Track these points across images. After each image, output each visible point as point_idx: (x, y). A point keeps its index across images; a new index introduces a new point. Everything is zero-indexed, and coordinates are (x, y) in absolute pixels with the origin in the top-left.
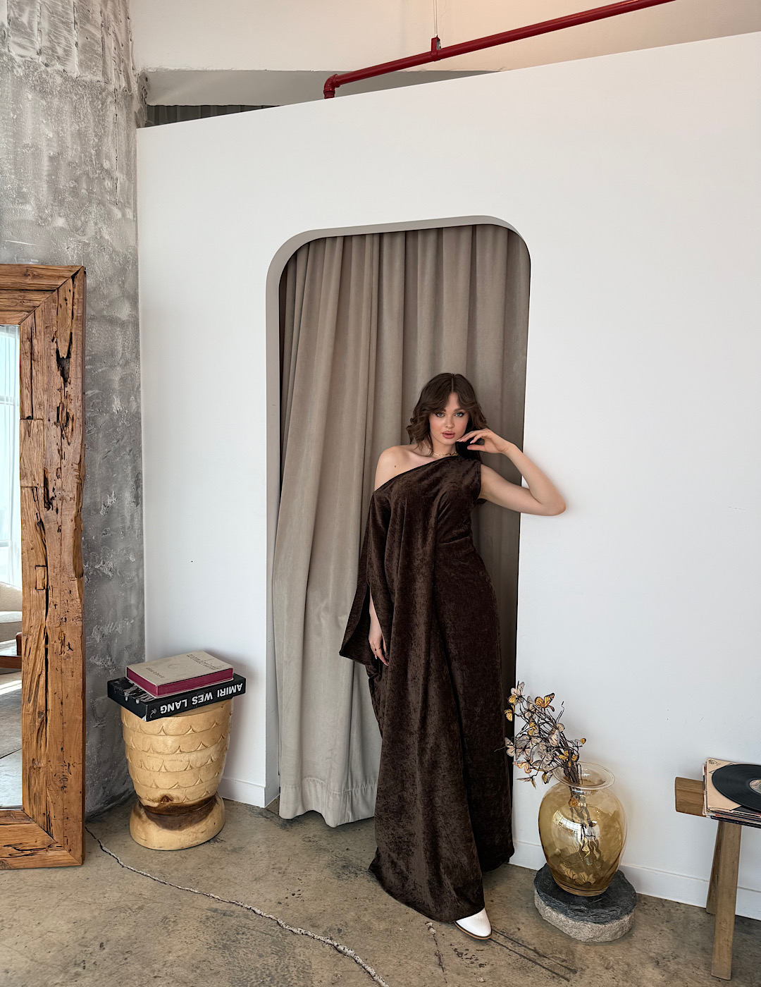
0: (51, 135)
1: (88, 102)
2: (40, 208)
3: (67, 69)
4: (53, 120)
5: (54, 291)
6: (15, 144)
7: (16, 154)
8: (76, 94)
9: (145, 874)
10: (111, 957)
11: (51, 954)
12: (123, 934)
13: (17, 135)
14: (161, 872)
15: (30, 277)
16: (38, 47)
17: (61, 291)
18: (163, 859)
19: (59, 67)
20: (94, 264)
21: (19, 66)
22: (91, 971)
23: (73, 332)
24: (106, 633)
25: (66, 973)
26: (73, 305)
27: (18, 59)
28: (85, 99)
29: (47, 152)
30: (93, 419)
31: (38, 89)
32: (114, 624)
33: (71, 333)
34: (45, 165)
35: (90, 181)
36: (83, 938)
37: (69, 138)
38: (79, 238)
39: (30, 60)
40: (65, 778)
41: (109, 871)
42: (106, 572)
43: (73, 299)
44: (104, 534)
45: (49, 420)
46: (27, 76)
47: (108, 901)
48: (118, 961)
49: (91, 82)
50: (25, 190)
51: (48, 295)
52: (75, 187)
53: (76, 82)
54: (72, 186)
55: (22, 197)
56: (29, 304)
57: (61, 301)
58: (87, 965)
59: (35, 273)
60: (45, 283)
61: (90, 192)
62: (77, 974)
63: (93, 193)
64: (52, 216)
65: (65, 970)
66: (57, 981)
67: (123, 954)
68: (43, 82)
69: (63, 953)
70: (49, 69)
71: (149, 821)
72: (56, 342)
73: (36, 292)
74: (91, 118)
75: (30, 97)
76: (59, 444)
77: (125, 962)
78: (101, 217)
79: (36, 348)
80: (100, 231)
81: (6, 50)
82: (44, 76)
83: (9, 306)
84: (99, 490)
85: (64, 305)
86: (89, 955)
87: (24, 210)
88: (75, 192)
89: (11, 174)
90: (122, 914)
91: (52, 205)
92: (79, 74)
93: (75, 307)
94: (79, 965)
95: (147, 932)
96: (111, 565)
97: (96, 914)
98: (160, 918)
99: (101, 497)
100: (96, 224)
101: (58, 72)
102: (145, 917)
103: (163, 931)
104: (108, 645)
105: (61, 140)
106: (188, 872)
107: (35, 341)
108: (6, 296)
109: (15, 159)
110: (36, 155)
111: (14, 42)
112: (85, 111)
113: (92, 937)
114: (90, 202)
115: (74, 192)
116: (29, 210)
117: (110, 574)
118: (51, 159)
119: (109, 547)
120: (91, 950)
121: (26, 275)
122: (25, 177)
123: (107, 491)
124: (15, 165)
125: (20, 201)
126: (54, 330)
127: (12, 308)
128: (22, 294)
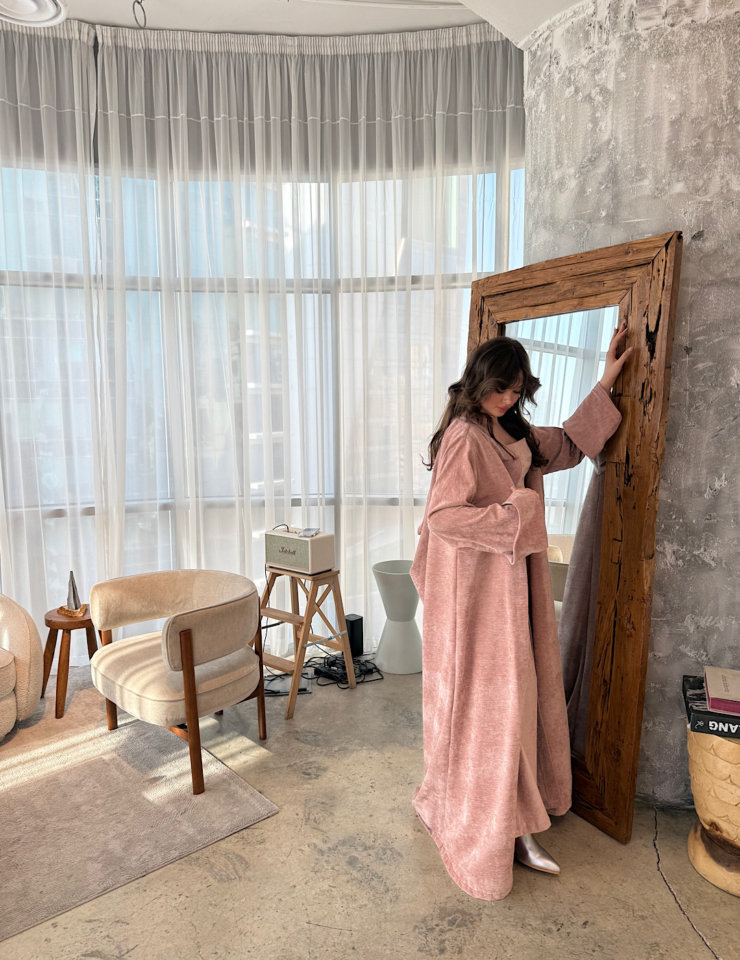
0: (674, 99)
1: (722, 43)
2: (657, 180)
3: (696, 17)
4: (677, 81)
5: (649, 263)
6: (637, 123)
7: (637, 132)
8: (705, 41)
9: (672, 890)
10: (584, 938)
11: (546, 899)
12: (610, 928)
13: (638, 113)
14: (689, 900)
15: (630, 255)
16: (664, 11)
17: (655, 262)
18: (701, 889)
19: (687, 20)
20: (716, 223)
21: (645, 41)
22: (561, 937)
23: (662, 304)
24: (703, 626)
25: (543, 922)
26: (664, 275)
27: (644, 34)
28: (717, 40)
29: (667, 117)
30: (704, 395)
31: (662, 55)
32: (713, 620)
33: (660, 305)
34: (666, 131)
35: (718, 130)
36: (577, 905)
37: (694, 94)
38: (699, 198)
39: (656, 28)
40: (619, 753)
41: (644, 865)
42: (708, 560)
43: (665, 268)
44: (707, 519)
45: (635, 397)
46: (652, 46)
47: (621, 890)
48: (587, 947)
49: (727, 18)
50: (643, 165)
51: (643, 269)
52: (698, 144)
53: (707, 27)
54: (694, 144)
55: (640, 173)
56: (628, 281)
57: (655, 273)
58: (562, 930)
59: (635, 249)
60: (642, 257)
61: (716, 144)
62: (550, 931)
63: (720, 144)
64: (669, 184)
65: (544, 920)
66: (532, 923)
67: (595, 944)
68: (668, 44)
69: (554, 905)
70: (675, 28)
71: (701, 841)
72: (647, 317)
73: (635, 268)
74: (724, 60)
75: (654, 67)
76: (641, 420)
77: (591, 952)
78: (730, 167)
79: (630, 325)
80: (728, 184)
81: (634, 30)
82: (669, 38)
83: (613, 287)
84: (704, 471)
85: (656, 276)
86: (570, 923)
87: (641, 187)
88: (698, 150)
89: (631, 154)
90: (623, 911)
91: (670, 172)
92: (710, 16)
93: (666, 276)
94: (557, 925)
95: (630, 943)
96: (715, 553)
97: (603, 893)
98: (653, 940)
99: (707, 478)
100: (722, 177)
101: (687, 27)
102: (639, 929)
103: (644, 955)
104: (704, 639)
105: (684, 98)
106: (716, 919)
107: (630, 318)
108: (611, 277)
109: (636, 137)
110: (657, 127)
111: (641, 19)
112: (717, 54)
113: (584, 911)
114: (717, 155)
115: (696, 150)
116: (647, 184)
117: (713, 564)
118: (673, 123)
119: (713, 533)
120: (575, 920)
121: (627, 253)
122: (644, 152)
123: (715, 472)
124: (636, 143)
125: (638, 178)
126: (647, 305)
127: (615, 288)
128: (623, 273)
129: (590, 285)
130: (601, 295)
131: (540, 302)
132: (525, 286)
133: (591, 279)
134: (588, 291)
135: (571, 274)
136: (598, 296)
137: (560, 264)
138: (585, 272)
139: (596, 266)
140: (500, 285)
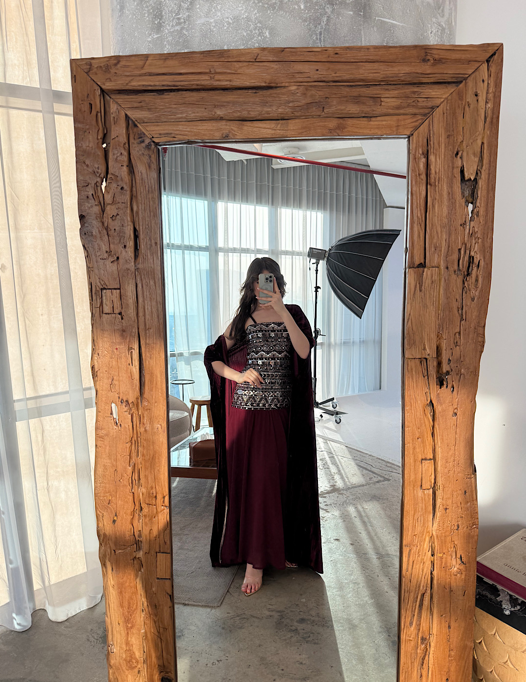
5: (461, 82)
15: (428, 65)
17: (470, 83)
23: (485, 142)
26: (487, 102)
33: (483, 143)
43: (487, 93)
45: (447, 268)
51: (451, 89)
56: (424, 104)
57: (470, 98)
59: (436, 57)
60: (450, 71)
72: (461, 158)
73: (436, 86)
76: (459, 300)
79: (432, 167)
85: (472, 103)
93: (489, 105)
107: (432, 158)
108: (395, 93)
121: (425, 60)
126: (459, 141)
127: (402, 111)
128: (416, 89)
129: (357, 100)
130: (379, 118)
131: (253, 114)
132: (216, 84)
133: (355, 92)
134: (353, 109)
135: (316, 77)
136: (373, 119)
137: (293, 59)
138: (345, 78)
139: (366, 72)
140: (150, 74)
